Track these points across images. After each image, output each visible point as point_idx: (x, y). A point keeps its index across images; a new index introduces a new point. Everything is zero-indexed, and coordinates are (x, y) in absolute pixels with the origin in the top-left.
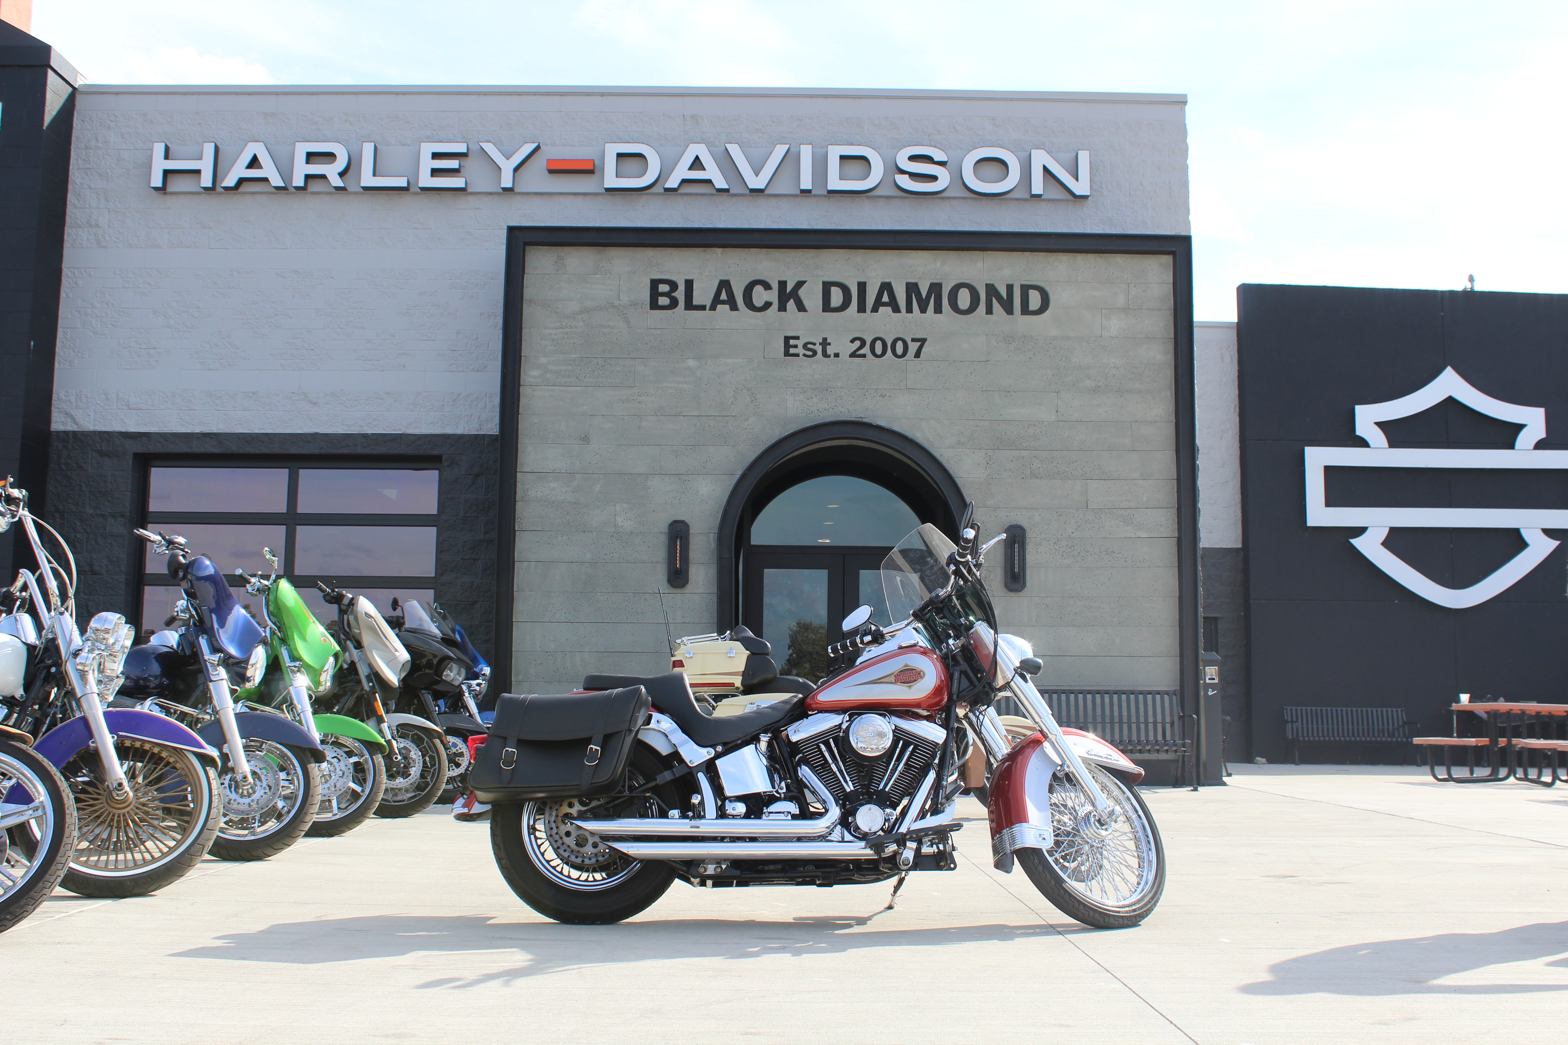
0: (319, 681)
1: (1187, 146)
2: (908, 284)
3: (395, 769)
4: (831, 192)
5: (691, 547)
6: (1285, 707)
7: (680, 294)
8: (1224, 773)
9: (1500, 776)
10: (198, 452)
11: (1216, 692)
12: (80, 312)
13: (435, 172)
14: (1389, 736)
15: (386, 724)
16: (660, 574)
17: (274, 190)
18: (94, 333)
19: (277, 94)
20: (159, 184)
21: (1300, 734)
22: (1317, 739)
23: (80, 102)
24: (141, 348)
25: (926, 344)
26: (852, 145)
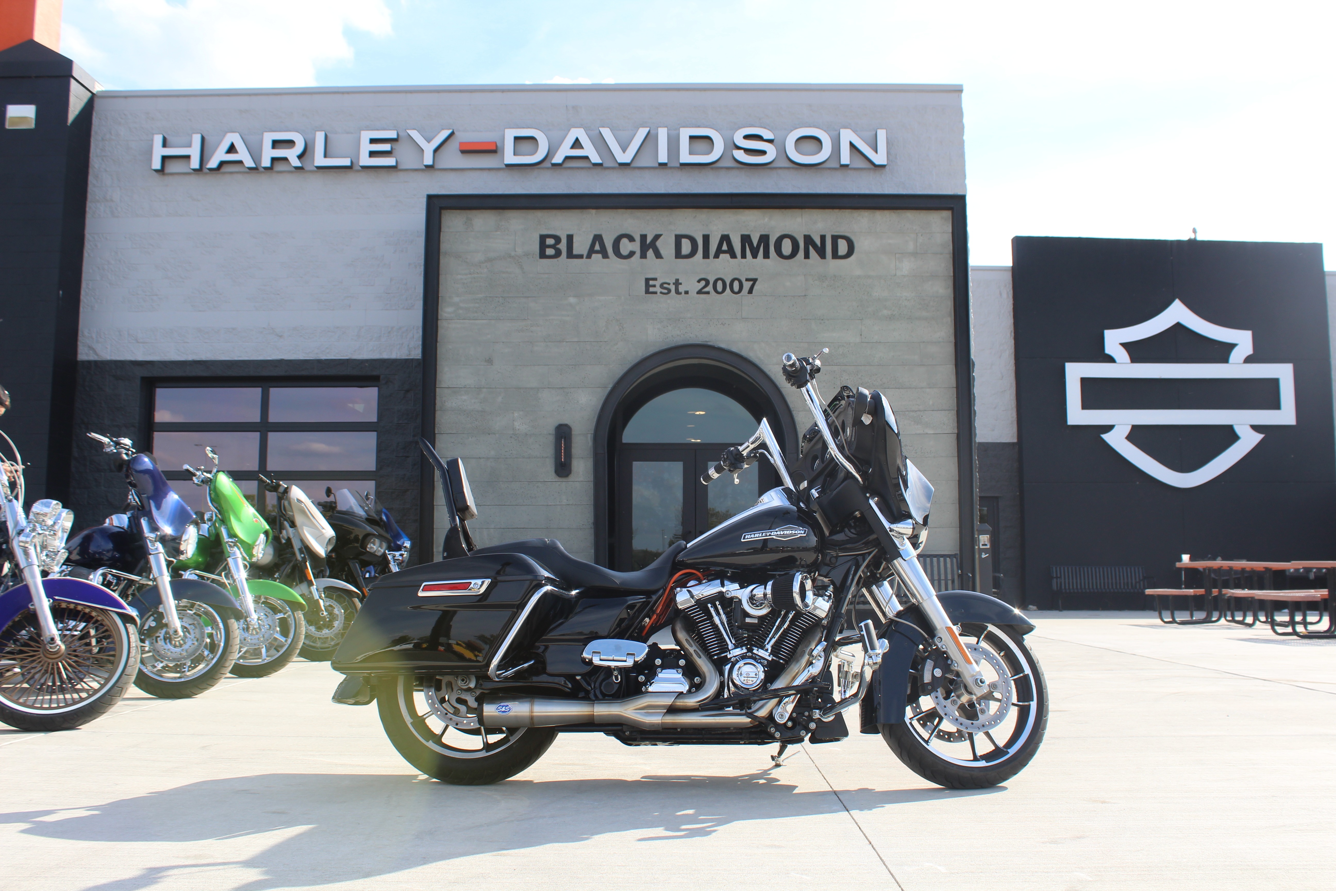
0: (253, 553)
1: (963, 125)
2: (742, 236)
3: (322, 623)
4: (683, 165)
5: (573, 445)
6: (1051, 566)
7: (563, 246)
9: (1214, 619)
10: (192, 376)
11: (988, 555)
12: (99, 268)
13: (372, 154)
14: (1131, 588)
15: (315, 587)
16: (550, 466)
17: (247, 170)
18: (110, 284)
19: (249, 95)
20: (159, 167)
21: (1063, 587)
22: (1068, 591)
23: (97, 103)
24: (146, 295)
25: (757, 283)
26: (699, 127)
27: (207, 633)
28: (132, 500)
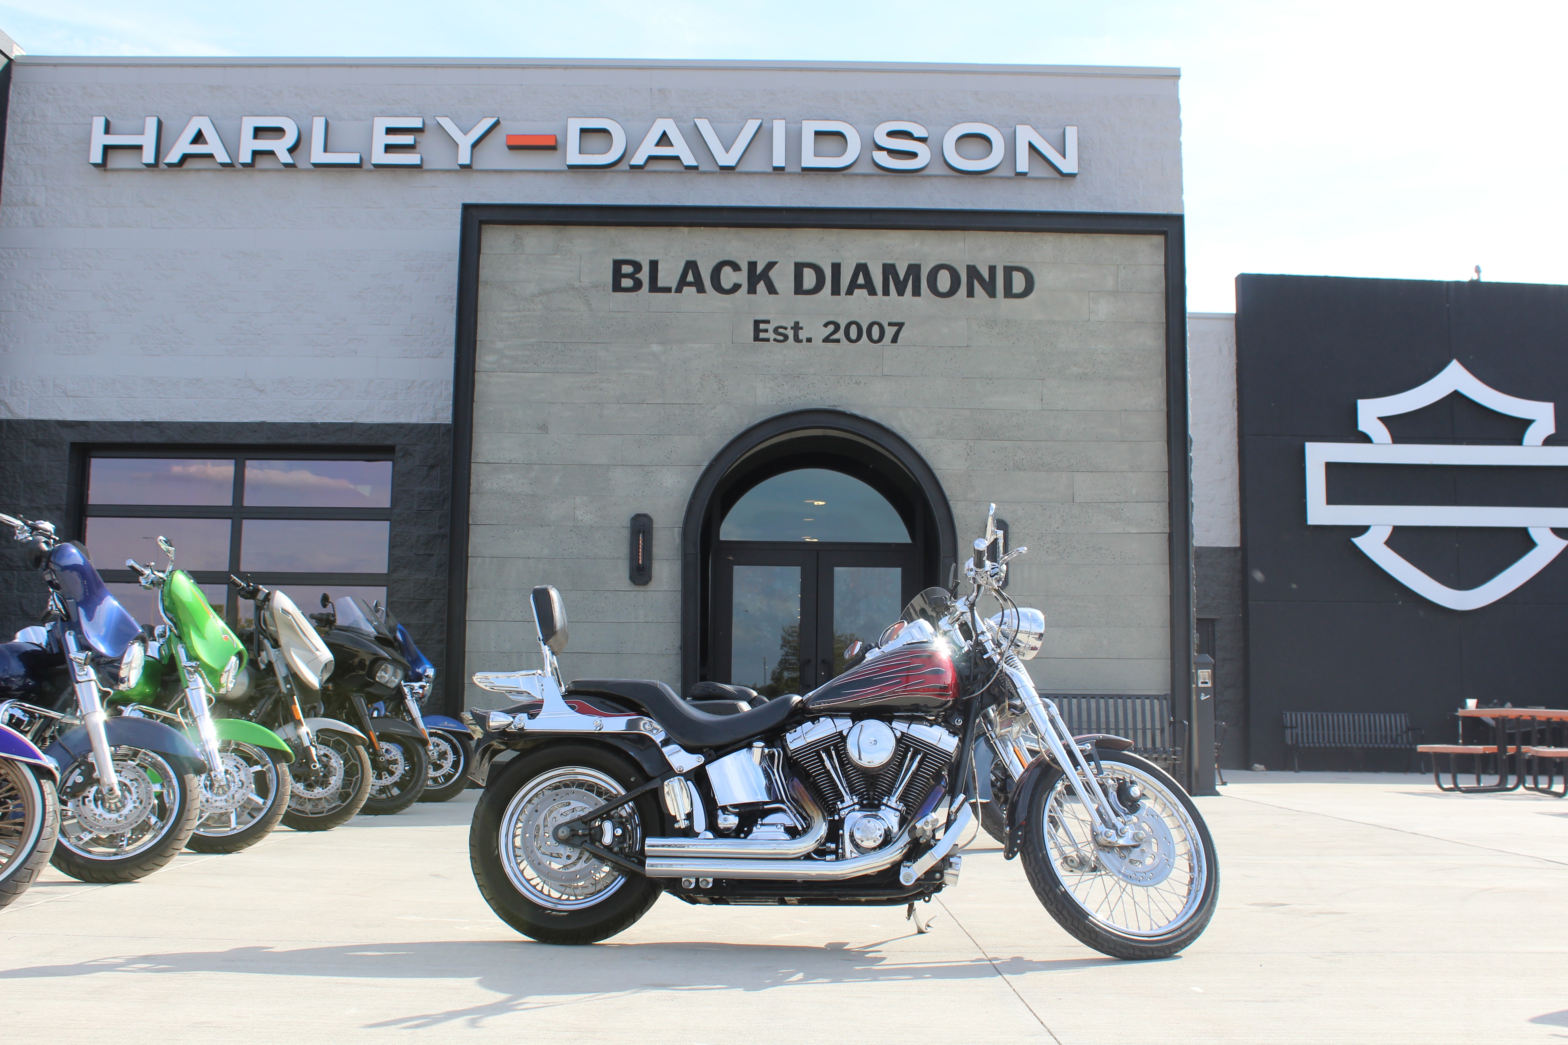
0: (220, 682)
1: (1180, 122)
2: (884, 266)
3: (313, 778)
4: (805, 170)
5: (654, 542)
6: (1284, 712)
7: (644, 276)
8: (1218, 781)
9: (1509, 786)
10: (139, 442)
11: (1209, 696)
12: (15, 295)
13: (389, 148)
14: (1392, 742)
15: (304, 729)
16: (623, 570)
17: (221, 167)
18: (30, 317)
19: (224, 66)
20: (99, 160)
21: (1300, 741)
22: (1307, 745)
23: (17, 74)
24: (79, 333)
25: (904, 328)
26: (827, 120)
27: (155, 792)
28: (54, 607)
